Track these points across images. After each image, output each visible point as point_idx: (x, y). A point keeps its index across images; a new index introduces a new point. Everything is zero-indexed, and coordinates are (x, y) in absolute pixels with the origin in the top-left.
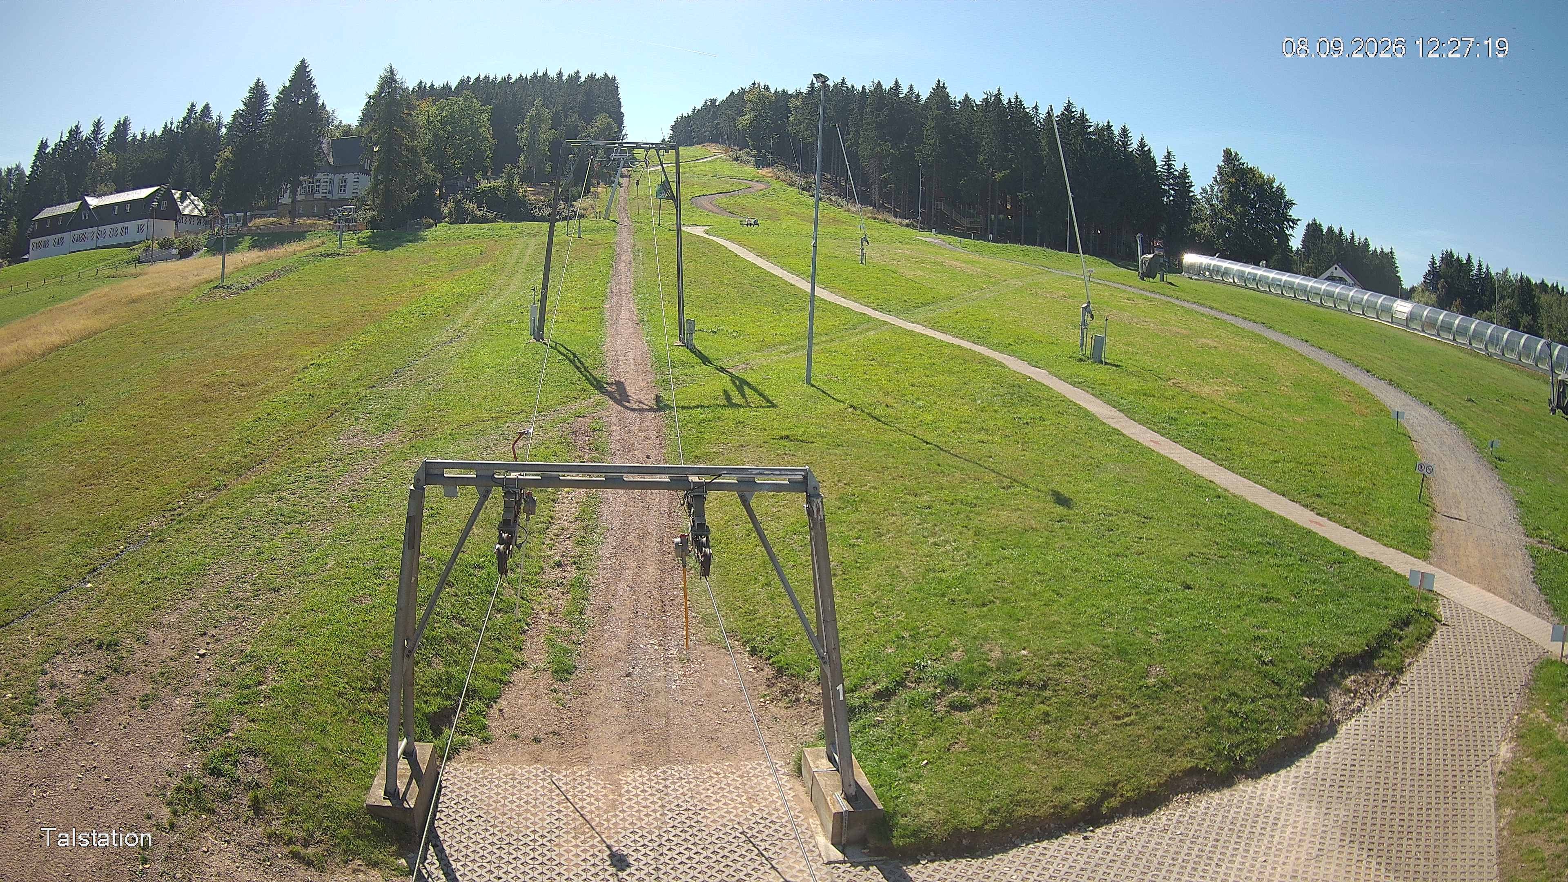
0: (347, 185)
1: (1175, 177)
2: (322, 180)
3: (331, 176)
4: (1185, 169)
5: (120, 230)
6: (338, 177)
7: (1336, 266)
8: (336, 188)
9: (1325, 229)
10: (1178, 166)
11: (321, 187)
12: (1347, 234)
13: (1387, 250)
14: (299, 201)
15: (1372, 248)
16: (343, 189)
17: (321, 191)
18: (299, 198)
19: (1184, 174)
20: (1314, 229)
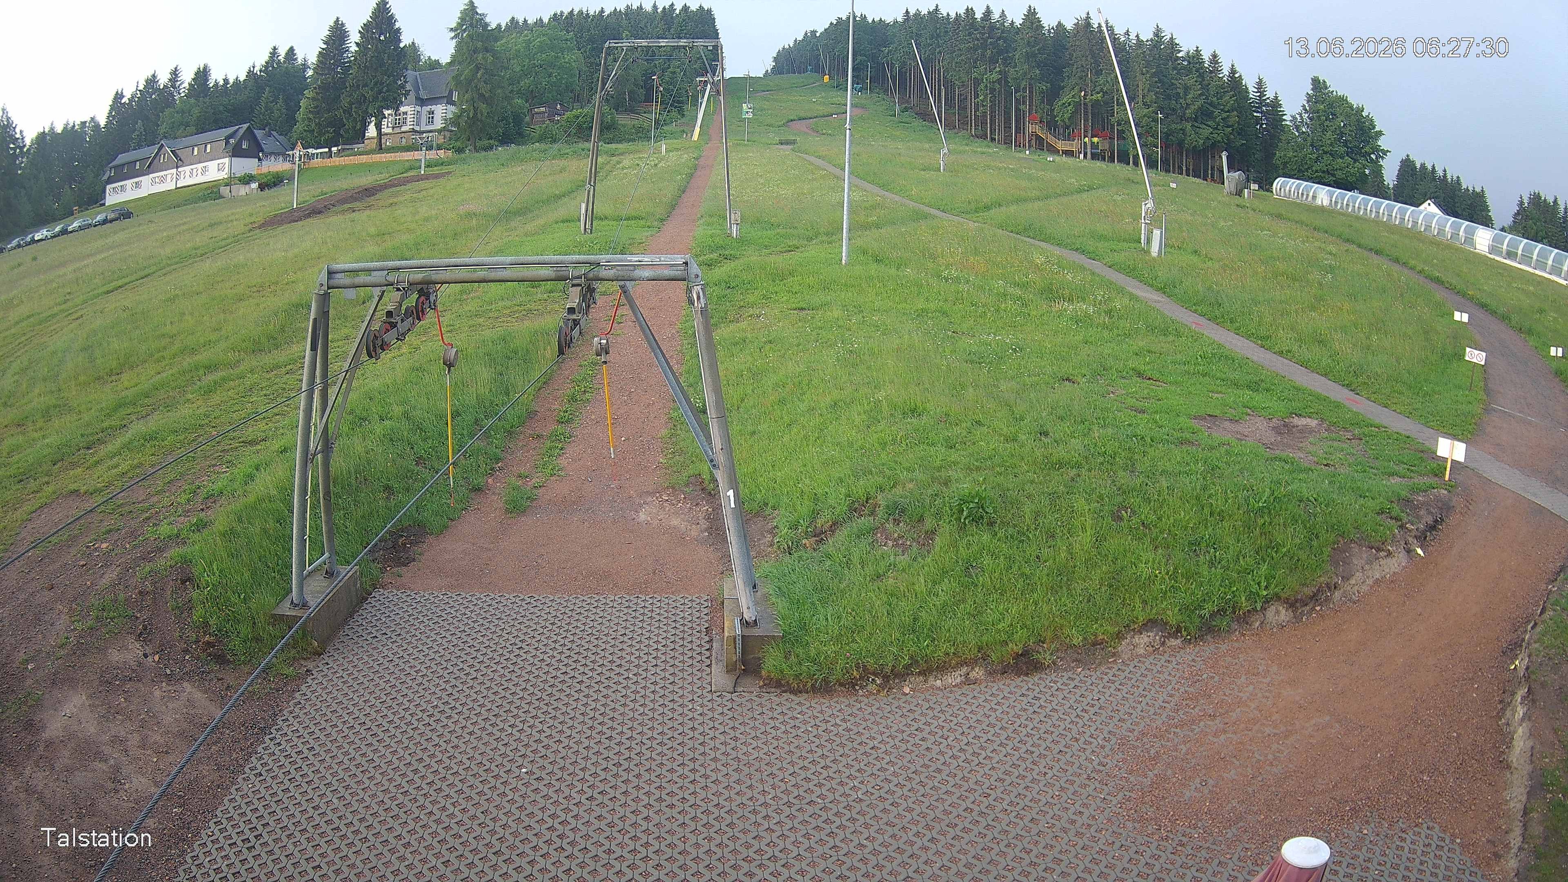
0: (435, 116)
1: (1267, 105)
2: (409, 113)
3: (418, 108)
4: (1277, 97)
5: (200, 170)
6: (428, 108)
7: (1429, 201)
8: (424, 119)
9: (1418, 166)
10: (1270, 94)
11: (408, 120)
12: (1440, 173)
13: (1478, 190)
14: (387, 134)
15: (1464, 186)
16: (431, 120)
17: (409, 123)
18: (385, 130)
19: (1276, 103)
20: (1407, 165)
